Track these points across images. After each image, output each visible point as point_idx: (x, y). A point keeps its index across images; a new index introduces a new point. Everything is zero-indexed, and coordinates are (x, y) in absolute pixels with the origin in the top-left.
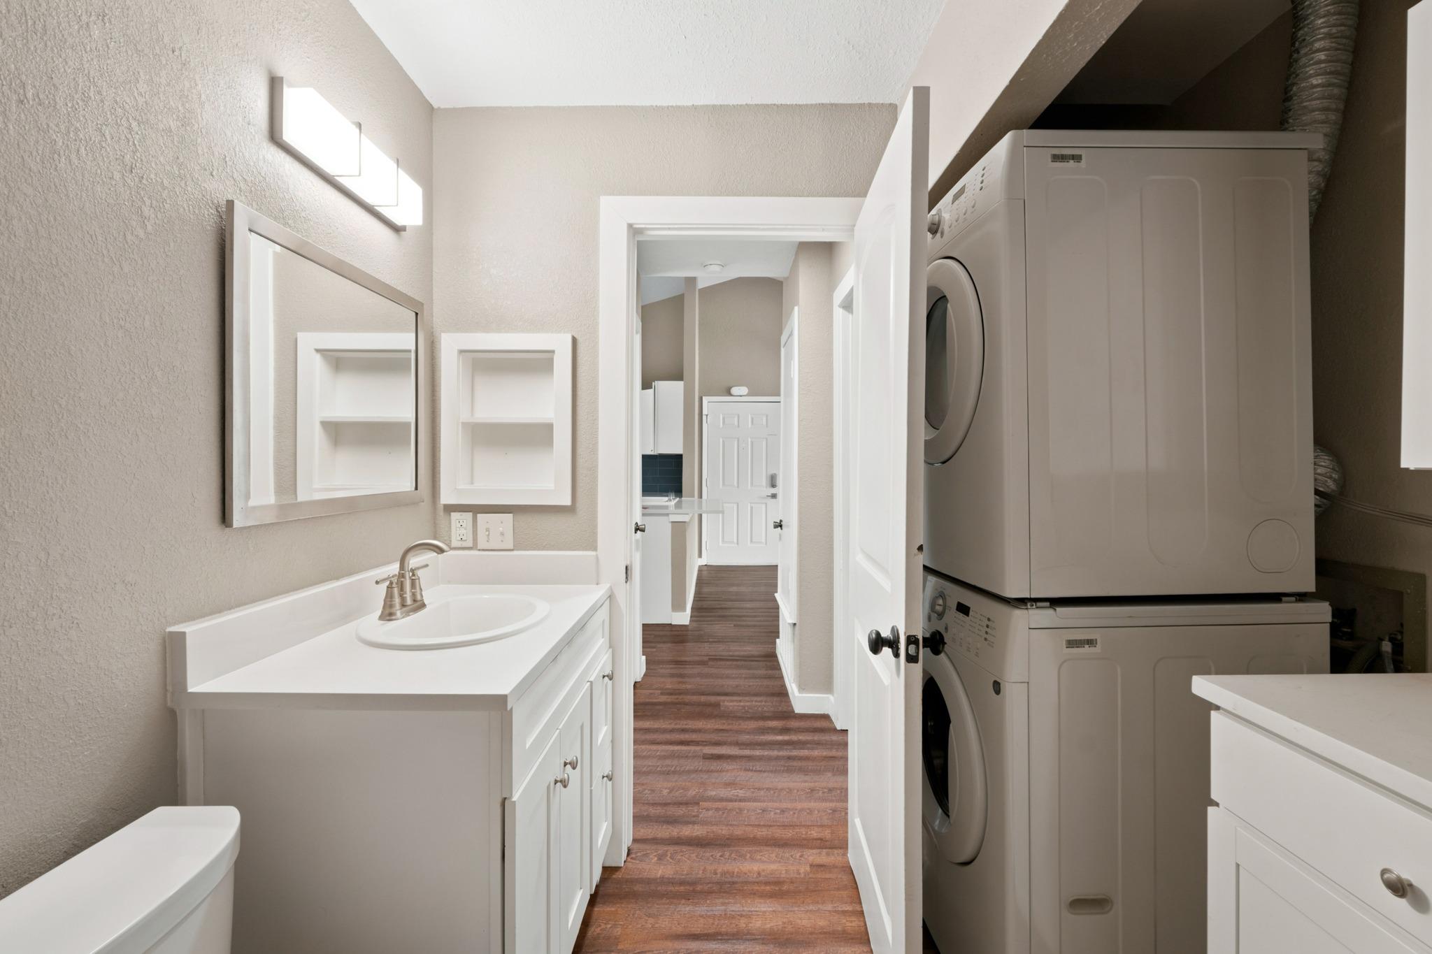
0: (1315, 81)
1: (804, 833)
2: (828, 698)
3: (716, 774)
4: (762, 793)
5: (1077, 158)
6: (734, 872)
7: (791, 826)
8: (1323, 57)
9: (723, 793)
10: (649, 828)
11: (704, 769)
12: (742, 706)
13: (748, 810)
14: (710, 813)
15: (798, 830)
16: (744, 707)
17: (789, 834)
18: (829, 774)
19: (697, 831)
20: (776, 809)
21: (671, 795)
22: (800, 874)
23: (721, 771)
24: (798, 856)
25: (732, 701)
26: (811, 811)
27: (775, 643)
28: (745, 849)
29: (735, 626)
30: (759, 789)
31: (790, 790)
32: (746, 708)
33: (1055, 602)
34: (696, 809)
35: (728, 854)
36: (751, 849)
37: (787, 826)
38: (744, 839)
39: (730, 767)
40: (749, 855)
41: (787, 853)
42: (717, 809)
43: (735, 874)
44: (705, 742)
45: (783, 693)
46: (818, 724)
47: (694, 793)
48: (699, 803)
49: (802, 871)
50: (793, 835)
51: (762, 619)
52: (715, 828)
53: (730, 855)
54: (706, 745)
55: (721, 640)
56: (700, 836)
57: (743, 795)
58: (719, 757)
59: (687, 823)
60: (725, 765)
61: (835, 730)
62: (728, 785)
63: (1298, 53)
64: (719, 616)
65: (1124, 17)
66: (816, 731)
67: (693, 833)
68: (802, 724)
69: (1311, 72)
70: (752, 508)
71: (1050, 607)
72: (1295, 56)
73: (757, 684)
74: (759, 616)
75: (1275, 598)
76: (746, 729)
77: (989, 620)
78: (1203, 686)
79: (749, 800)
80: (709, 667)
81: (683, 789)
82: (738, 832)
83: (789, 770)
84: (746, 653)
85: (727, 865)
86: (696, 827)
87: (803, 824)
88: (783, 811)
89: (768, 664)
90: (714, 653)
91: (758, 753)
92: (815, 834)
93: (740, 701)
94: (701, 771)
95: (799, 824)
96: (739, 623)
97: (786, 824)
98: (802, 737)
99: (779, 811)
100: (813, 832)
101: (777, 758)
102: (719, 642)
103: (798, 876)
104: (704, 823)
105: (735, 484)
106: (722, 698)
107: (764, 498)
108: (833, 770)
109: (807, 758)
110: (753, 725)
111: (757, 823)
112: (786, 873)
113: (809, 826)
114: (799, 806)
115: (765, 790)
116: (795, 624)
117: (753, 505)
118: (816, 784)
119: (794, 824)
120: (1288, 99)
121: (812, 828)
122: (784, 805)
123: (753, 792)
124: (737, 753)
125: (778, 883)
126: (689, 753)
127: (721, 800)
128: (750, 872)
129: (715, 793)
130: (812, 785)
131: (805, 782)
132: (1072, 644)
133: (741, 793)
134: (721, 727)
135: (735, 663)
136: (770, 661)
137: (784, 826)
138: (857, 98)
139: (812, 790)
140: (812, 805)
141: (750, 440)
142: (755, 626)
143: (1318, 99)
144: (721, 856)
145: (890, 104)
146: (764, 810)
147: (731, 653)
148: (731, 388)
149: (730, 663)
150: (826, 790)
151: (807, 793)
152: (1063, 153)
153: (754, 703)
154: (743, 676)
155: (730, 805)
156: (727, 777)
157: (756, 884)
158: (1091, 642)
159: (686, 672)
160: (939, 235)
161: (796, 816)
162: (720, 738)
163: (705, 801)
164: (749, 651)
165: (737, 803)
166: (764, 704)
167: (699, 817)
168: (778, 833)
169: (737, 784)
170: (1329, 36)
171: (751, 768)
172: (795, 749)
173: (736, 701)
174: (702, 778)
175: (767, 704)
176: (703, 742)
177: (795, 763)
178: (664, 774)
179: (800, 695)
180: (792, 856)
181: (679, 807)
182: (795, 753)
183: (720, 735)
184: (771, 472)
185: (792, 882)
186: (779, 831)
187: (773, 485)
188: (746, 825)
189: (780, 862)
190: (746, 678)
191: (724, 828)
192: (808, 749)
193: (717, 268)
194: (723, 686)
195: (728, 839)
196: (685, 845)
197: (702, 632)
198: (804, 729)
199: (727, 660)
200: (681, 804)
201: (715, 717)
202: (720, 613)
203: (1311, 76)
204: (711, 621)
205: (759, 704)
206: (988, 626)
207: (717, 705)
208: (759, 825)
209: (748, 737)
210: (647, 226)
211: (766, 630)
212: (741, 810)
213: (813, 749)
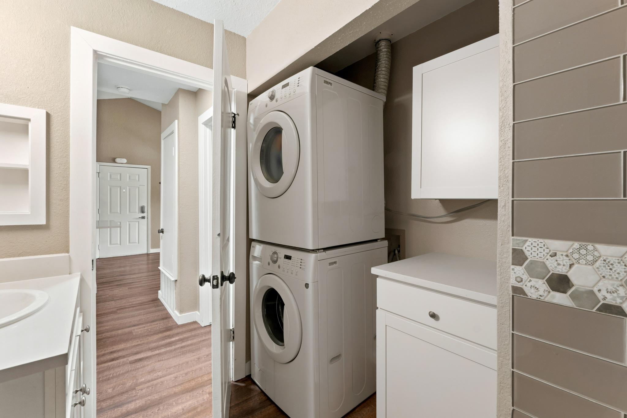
0: (382, 80)
1: (200, 380)
2: (196, 313)
3: (142, 369)
4: (172, 369)
5: (330, 84)
6: (168, 415)
7: (192, 380)
8: (384, 73)
9: (149, 377)
10: (105, 415)
11: (133, 369)
12: (146, 329)
13: (167, 381)
14: (144, 391)
15: (197, 380)
16: (147, 329)
17: (193, 383)
18: (205, 348)
19: (139, 403)
20: (182, 374)
21: (115, 391)
22: (204, 400)
23: (144, 367)
24: (201, 392)
25: (140, 328)
26: (201, 369)
27: (157, 293)
28: (171, 401)
29: (128, 288)
30: (170, 368)
31: (187, 363)
32: (149, 330)
33: (325, 249)
34: (134, 392)
35: (162, 407)
36: (174, 399)
37: (191, 380)
38: (168, 396)
39: (151, 362)
40: (174, 403)
41: (195, 393)
42: (148, 387)
43: (170, 415)
44: (129, 354)
45: (168, 317)
46: (192, 327)
47: (130, 384)
48: (135, 388)
49: (205, 398)
50: (195, 383)
51: (145, 282)
52: (149, 398)
53: (163, 408)
54: (130, 356)
55: (122, 298)
56: (141, 405)
57: (161, 374)
58: (140, 360)
59: (130, 402)
60: (145, 363)
61: (201, 327)
62: (149, 373)
63: (378, 69)
64: (117, 285)
65: (356, 39)
66: (192, 331)
67: (136, 405)
68: (184, 329)
69: (381, 77)
70: (129, 224)
71: (323, 251)
72: (377, 70)
73: (152, 316)
74: (143, 281)
75: (376, 240)
76: (153, 340)
77: (301, 260)
78: (375, 270)
79: (165, 376)
80: (118, 314)
81: (122, 384)
82: (165, 394)
83: (184, 353)
84: (140, 302)
85: (163, 413)
86: (137, 401)
87: (199, 376)
88: (186, 374)
89: (155, 304)
90: (119, 306)
91: (163, 350)
92: (206, 379)
93: (144, 327)
94: (131, 371)
95: (196, 377)
96: (130, 287)
97: (190, 379)
98: (185, 336)
99: (184, 375)
100: (205, 378)
101: (175, 349)
102: (121, 299)
103: (204, 401)
104: (141, 397)
105: (119, 211)
106: (133, 328)
107: (137, 219)
108: (206, 345)
109: (191, 345)
110: (156, 337)
111: (174, 385)
112: (197, 403)
113: (202, 376)
114: (194, 368)
115: (173, 367)
116: (176, 280)
117: (130, 223)
118: (200, 355)
119: (194, 378)
120: (375, 83)
121: (204, 376)
122: (186, 371)
123: (167, 371)
124: (151, 354)
125: (195, 408)
126: (120, 363)
127: (149, 381)
128: (177, 411)
129: (144, 379)
130: (198, 356)
131: (194, 356)
132: (331, 264)
133: (160, 374)
134: (137, 344)
135: (135, 308)
136: (156, 303)
137: (189, 381)
138: (229, 28)
139: (199, 359)
140: (200, 365)
141: (128, 188)
142: (141, 287)
143: (383, 85)
144: (158, 410)
145: (243, 37)
146: (176, 378)
147: (131, 304)
148: (116, 158)
149: (132, 309)
150: (205, 356)
151: (197, 361)
152: (328, 81)
153: (153, 326)
154: (142, 314)
155: (155, 382)
156: (148, 368)
157: (183, 415)
158: (335, 263)
159: (103, 320)
160: (274, 100)
161: (194, 374)
162: (138, 350)
163: (139, 386)
164: (142, 300)
165: (159, 380)
166: (160, 325)
167: (137, 395)
168: (187, 385)
169: (155, 370)
170: (385, 67)
171: (162, 359)
172: (183, 342)
173: (142, 328)
174: (133, 374)
175: (161, 324)
176: (127, 355)
177: (185, 349)
178: (106, 381)
179: (181, 315)
180: (198, 393)
181: (122, 395)
182: (184, 344)
183: (137, 348)
184: (141, 205)
185: (202, 406)
186: (187, 384)
187: (143, 212)
188: (168, 389)
189: (192, 399)
190: (144, 314)
191: (155, 395)
192: (191, 340)
193: (127, 91)
194: (131, 322)
195: (160, 400)
196: (133, 414)
197: (108, 296)
198: (185, 331)
199: (129, 308)
200: (124, 393)
201: (131, 339)
202: (117, 283)
203: (381, 78)
204: (112, 288)
205: (157, 325)
206: (301, 262)
207: (131, 333)
208: (175, 386)
209: (155, 344)
210: (107, 55)
211: (149, 288)
212: (162, 382)
213: (193, 339)
